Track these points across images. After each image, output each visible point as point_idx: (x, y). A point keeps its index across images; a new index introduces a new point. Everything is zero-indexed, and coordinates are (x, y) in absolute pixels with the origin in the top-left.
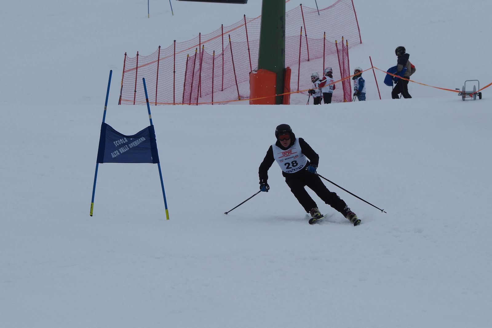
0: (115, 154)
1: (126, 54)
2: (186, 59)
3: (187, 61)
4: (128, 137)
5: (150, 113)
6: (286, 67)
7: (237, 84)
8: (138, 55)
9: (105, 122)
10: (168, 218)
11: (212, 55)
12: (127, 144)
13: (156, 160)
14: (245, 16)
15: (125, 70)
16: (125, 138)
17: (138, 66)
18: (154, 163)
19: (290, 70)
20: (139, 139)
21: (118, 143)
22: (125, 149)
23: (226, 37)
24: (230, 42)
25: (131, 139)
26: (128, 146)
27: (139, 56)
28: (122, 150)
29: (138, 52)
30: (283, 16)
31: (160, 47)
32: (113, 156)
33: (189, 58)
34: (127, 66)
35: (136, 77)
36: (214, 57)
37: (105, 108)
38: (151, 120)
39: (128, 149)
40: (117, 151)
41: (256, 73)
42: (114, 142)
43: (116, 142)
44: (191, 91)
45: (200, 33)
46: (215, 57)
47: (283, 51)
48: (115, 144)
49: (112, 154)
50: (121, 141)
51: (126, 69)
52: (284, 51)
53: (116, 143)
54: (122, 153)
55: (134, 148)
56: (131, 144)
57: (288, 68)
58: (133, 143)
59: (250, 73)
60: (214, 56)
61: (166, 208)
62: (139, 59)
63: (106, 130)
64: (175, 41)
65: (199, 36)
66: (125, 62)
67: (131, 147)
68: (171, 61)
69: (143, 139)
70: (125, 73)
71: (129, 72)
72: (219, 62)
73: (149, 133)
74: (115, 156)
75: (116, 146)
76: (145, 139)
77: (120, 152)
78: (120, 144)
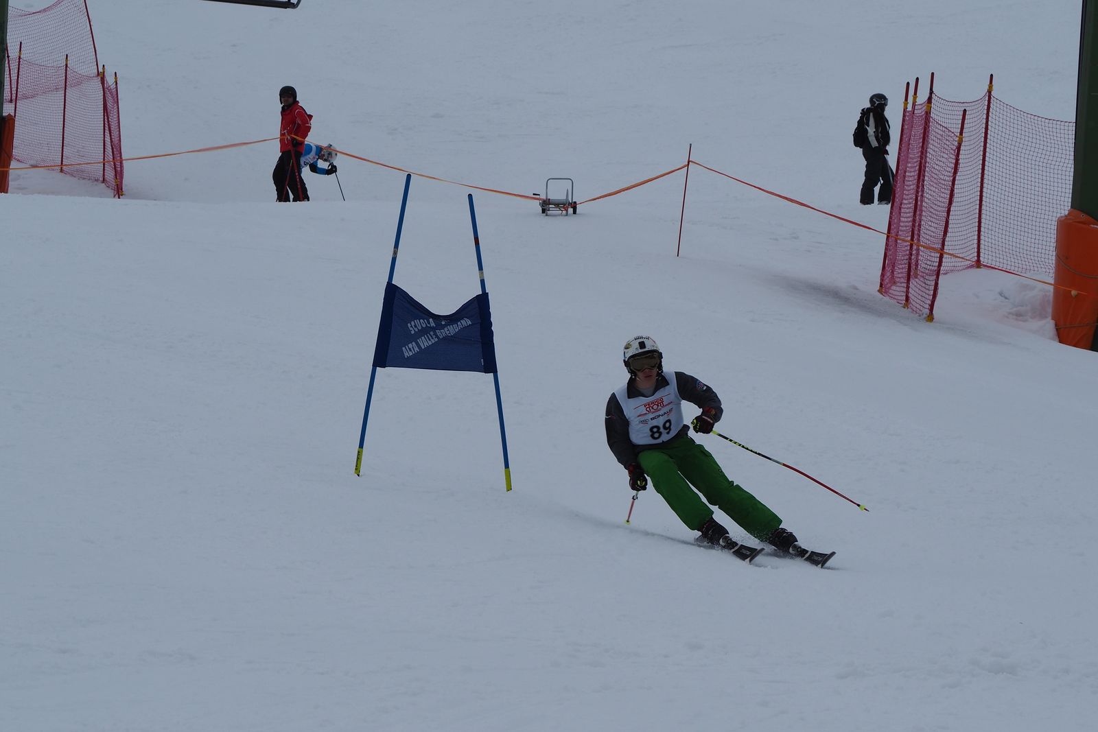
0: (411, 351)
4: (437, 318)
5: (481, 268)
9: (392, 281)
10: (509, 487)
12: (433, 329)
13: (489, 365)
16: (431, 320)
18: (486, 371)
20: (459, 323)
21: (416, 326)
22: (430, 340)
25: (443, 323)
26: (435, 334)
28: (425, 342)
32: (406, 355)
38: (483, 282)
39: (436, 340)
40: (414, 343)
42: (409, 325)
43: (413, 323)
48: (411, 329)
49: (404, 348)
50: (420, 324)
53: (412, 327)
54: (423, 348)
55: (447, 339)
56: (441, 332)
58: (446, 329)
61: (507, 466)
63: (394, 297)
67: (441, 337)
69: (466, 322)
73: (479, 308)
74: (411, 354)
75: (413, 332)
76: (469, 322)
77: (419, 346)
78: (420, 328)
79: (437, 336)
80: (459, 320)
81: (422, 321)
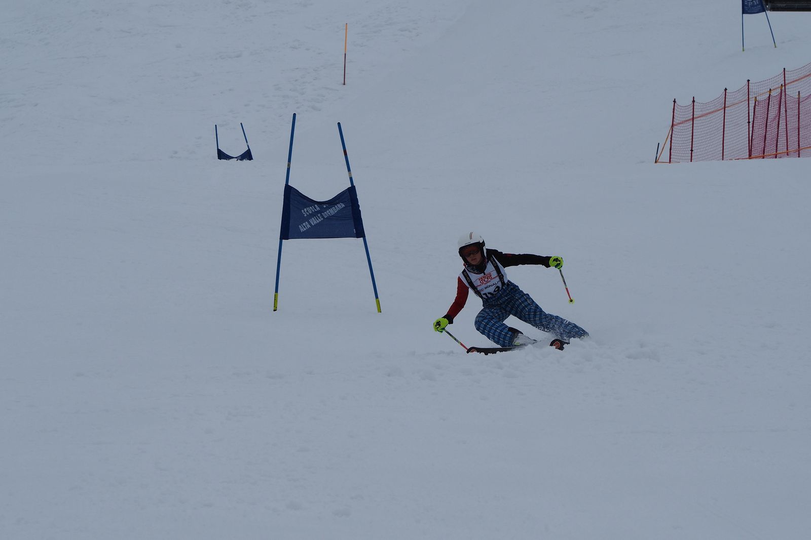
0: (305, 227)
1: (675, 101)
3: (755, 106)
4: (320, 204)
5: (349, 170)
8: (694, 101)
9: (289, 184)
10: (380, 311)
11: (797, 97)
12: (320, 212)
13: (360, 233)
15: (674, 123)
16: (316, 205)
17: (695, 116)
18: (358, 237)
20: (336, 206)
21: (307, 211)
22: (317, 219)
25: (325, 206)
26: (322, 215)
27: (695, 103)
28: (314, 221)
29: (694, 97)
31: (726, 89)
32: (302, 230)
33: (757, 102)
34: (678, 117)
35: (693, 131)
36: (799, 101)
37: (289, 165)
38: (351, 179)
39: (322, 219)
40: (306, 222)
42: (303, 211)
43: (305, 210)
44: (765, 146)
45: (784, 69)
46: (801, 100)
48: (304, 213)
49: (300, 226)
50: (310, 210)
51: (676, 121)
53: (304, 212)
54: (313, 225)
55: (330, 218)
56: (325, 213)
58: (328, 211)
60: (799, 98)
61: (377, 297)
62: (695, 107)
63: (290, 193)
64: (748, 81)
65: (783, 73)
66: (674, 112)
67: (326, 217)
68: (744, 108)
69: (341, 206)
70: (675, 127)
71: (680, 125)
72: (806, 107)
73: (349, 197)
75: (305, 215)
76: (343, 206)
77: (310, 224)
78: (311, 212)
79: (323, 217)
80: (336, 204)
81: (311, 208)
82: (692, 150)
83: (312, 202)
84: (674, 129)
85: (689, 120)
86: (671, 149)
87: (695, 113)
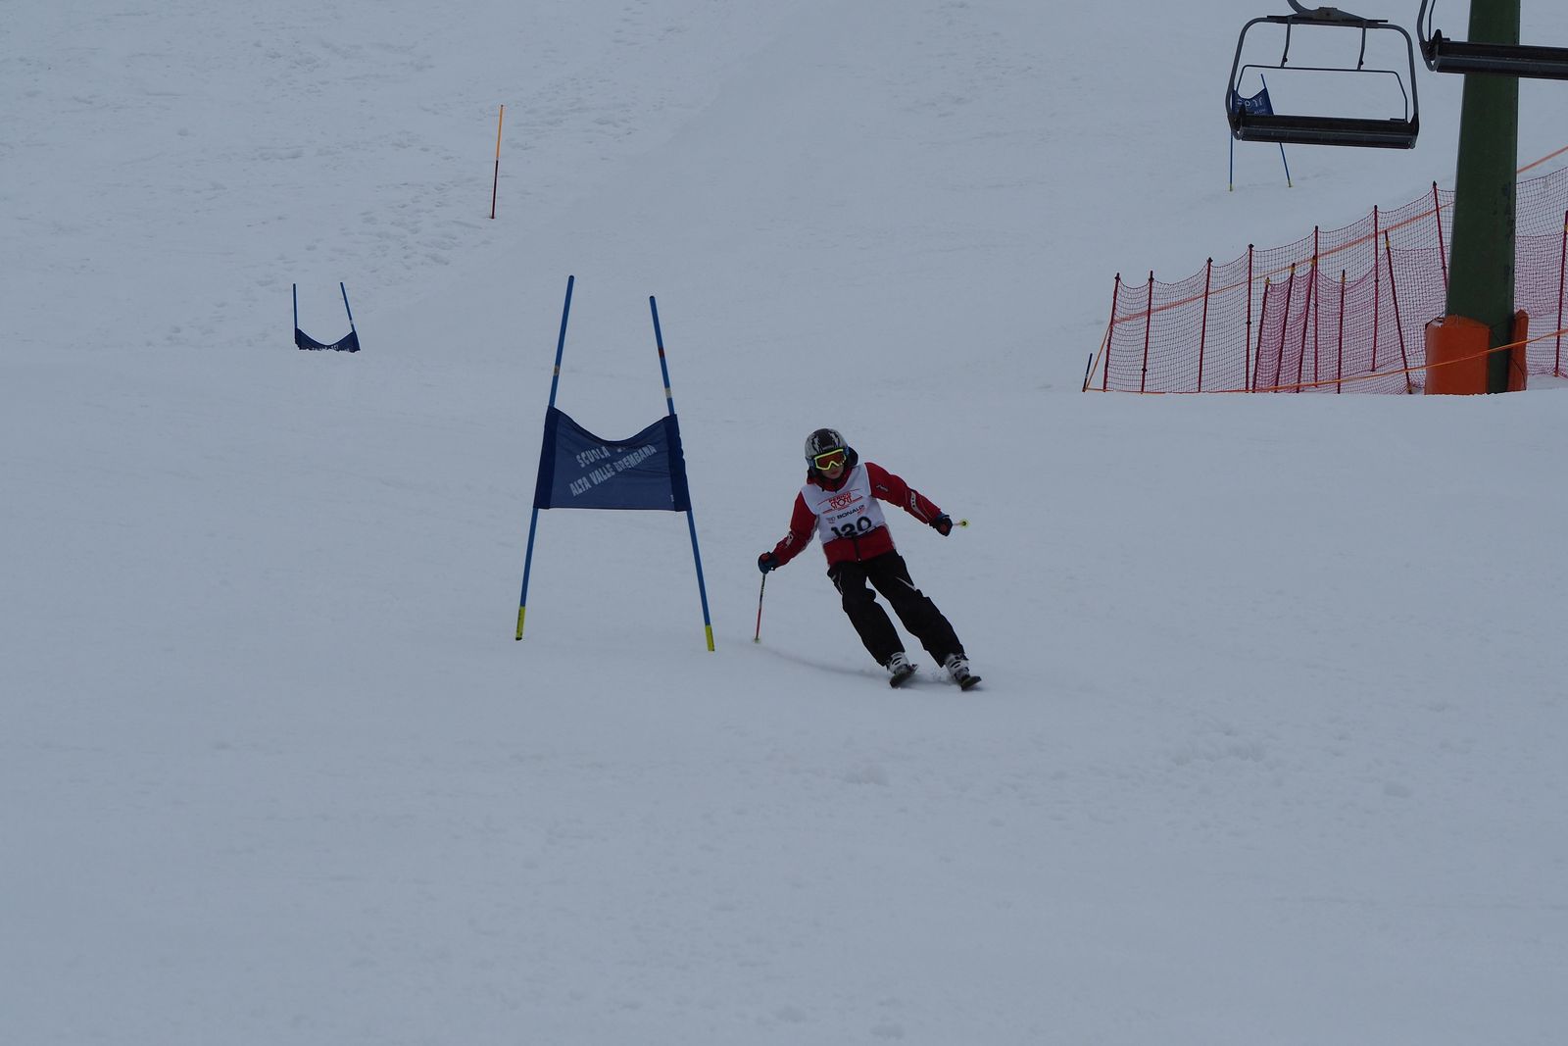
0: (580, 487)
1: (1118, 278)
2: (1264, 291)
3: (1266, 294)
4: (610, 445)
5: (667, 384)
6: (1516, 311)
7: (1404, 357)
8: (1151, 280)
9: (555, 406)
10: (712, 648)
11: (1340, 279)
12: (606, 460)
13: (682, 502)
14: (1435, 184)
15: (1116, 318)
16: (603, 448)
17: (1152, 307)
18: (677, 509)
19: (1527, 319)
20: (640, 451)
21: (587, 458)
22: (605, 474)
23: (1381, 237)
24: (1388, 248)
25: (619, 450)
26: (613, 466)
27: (1154, 284)
28: (598, 477)
29: (1151, 272)
30: (1510, 184)
31: (1210, 261)
32: (575, 492)
33: (1270, 287)
34: (1122, 307)
35: (1147, 335)
36: (1343, 287)
37: (557, 371)
38: (670, 402)
39: (613, 473)
40: (584, 479)
41: (1440, 325)
42: (578, 457)
43: (583, 455)
44: (1279, 370)
45: (1317, 228)
46: (1346, 286)
47: (1508, 271)
48: (581, 461)
49: (572, 485)
50: (592, 455)
51: (1119, 315)
52: (1511, 271)
53: (581, 459)
54: (596, 483)
55: (629, 472)
56: (620, 462)
57: (1522, 312)
58: (624, 459)
59: (1427, 325)
60: (1343, 283)
61: (707, 622)
62: (1154, 291)
63: (557, 425)
64: (1251, 246)
65: (1314, 235)
66: (1115, 298)
67: (620, 470)
68: (1241, 296)
69: (649, 450)
70: (1117, 325)
71: (1126, 322)
72: (1354, 299)
73: (666, 434)
74: (581, 491)
75: (583, 465)
76: (654, 450)
77: (591, 482)
78: (592, 460)
79: (615, 470)
80: (641, 447)
81: (593, 451)
82: (1144, 370)
83: (596, 442)
84: (1114, 329)
85: (1141, 314)
86: (1107, 366)
87: (1153, 301)
